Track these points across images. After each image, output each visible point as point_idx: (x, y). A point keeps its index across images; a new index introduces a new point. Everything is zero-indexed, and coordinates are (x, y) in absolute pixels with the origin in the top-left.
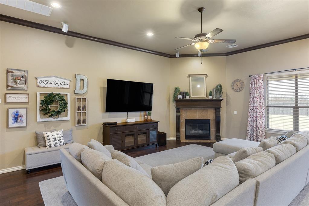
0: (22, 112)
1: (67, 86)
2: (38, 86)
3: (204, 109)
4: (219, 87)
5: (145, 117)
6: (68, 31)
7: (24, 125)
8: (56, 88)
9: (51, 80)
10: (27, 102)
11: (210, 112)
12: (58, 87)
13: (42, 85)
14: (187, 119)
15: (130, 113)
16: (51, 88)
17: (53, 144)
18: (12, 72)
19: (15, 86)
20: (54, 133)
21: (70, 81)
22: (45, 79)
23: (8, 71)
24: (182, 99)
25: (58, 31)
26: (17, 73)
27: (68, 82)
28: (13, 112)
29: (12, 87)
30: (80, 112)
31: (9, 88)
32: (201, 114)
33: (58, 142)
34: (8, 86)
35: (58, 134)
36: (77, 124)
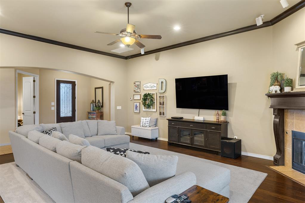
0: (138, 104)
1: (155, 88)
2: (144, 90)
5: (217, 116)
6: (145, 52)
7: (138, 112)
8: (151, 90)
9: (148, 85)
10: (140, 99)
12: (152, 89)
13: (145, 89)
14: (294, 130)
15: (202, 111)
16: (148, 90)
17: (142, 124)
19: (136, 90)
20: (145, 118)
21: (157, 84)
22: (146, 85)
23: (134, 83)
24: (279, 92)
25: (139, 55)
26: (137, 83)
27: (156, 85)
30: (161, 107)
33: (144, 124)
34: (134, 91)
35: (146, 120)
36: (160, 115)
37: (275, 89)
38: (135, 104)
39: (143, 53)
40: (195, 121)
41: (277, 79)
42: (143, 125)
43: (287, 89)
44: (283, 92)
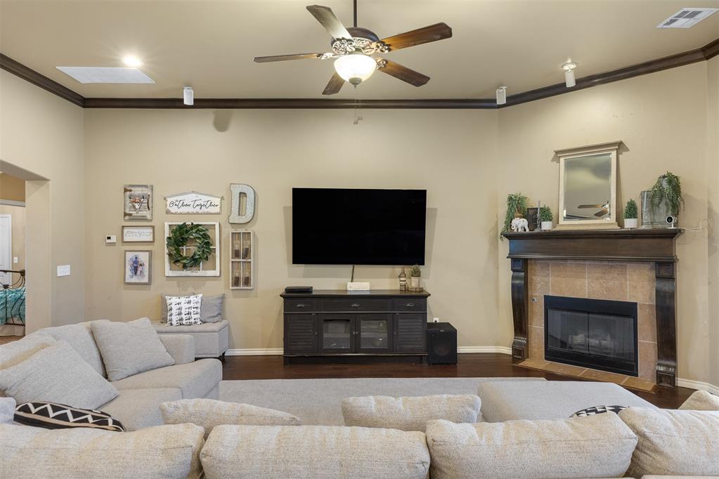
0: (144, 258)
1: (217, 210)
2: (168, 212)
3: (611, 266)
4: (665, 184)
5: (402, 279)
7: (146, 280)
8: (197, 213)
9: (188, 198)
10: (152, 240)
11: (635, 277)
12: (200, 211)
13: (174, 209)
14: (551, 294)
15: (359, 269)
16: (188, 213)
17: (175, 319)
18: (131, 191)
19: (134, 213)
20: (183, 300)
21: (222, 198)
22: (179, 198)
23: (126, 190)
24: (528, 230)
26: (137, 191)
27: (217, 201)
28: (131, 257)
29: (130, 215)
30: (240, 262)
31: (127, 218)
32: (601, 281)
33: (184, 317)
34: (125, 214)
35: (189, 302)
36: (232, 286)
37: (520, 224)
38: (130, 256)
39: (188, 101)
40: (349, 293)
41: (517, 205)
42: (182, 319)
43: (546, 226)
44: (537, 231)
